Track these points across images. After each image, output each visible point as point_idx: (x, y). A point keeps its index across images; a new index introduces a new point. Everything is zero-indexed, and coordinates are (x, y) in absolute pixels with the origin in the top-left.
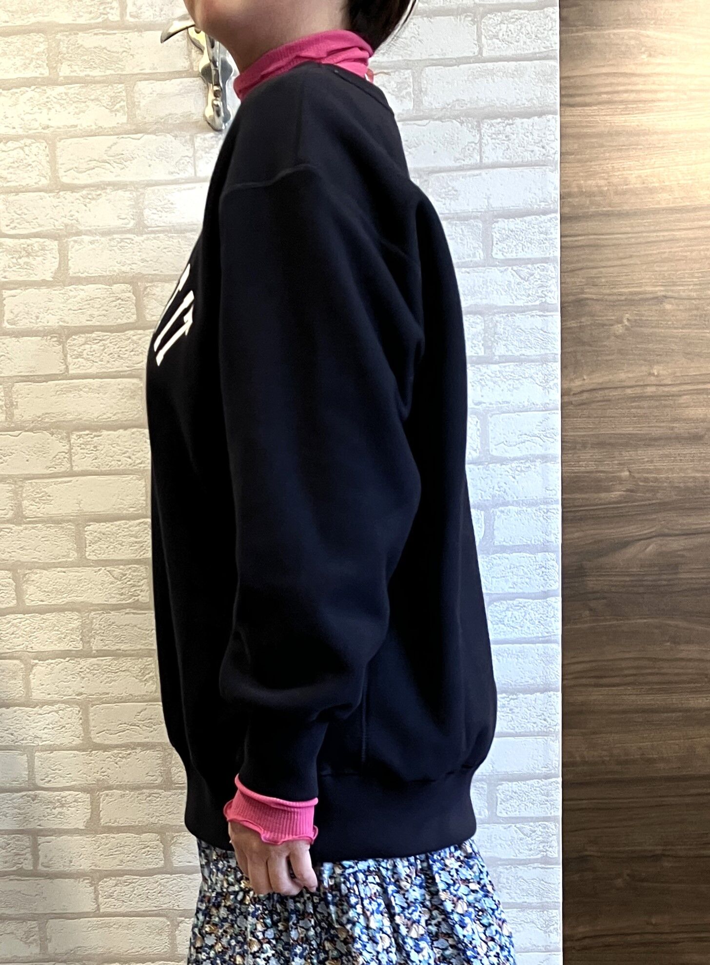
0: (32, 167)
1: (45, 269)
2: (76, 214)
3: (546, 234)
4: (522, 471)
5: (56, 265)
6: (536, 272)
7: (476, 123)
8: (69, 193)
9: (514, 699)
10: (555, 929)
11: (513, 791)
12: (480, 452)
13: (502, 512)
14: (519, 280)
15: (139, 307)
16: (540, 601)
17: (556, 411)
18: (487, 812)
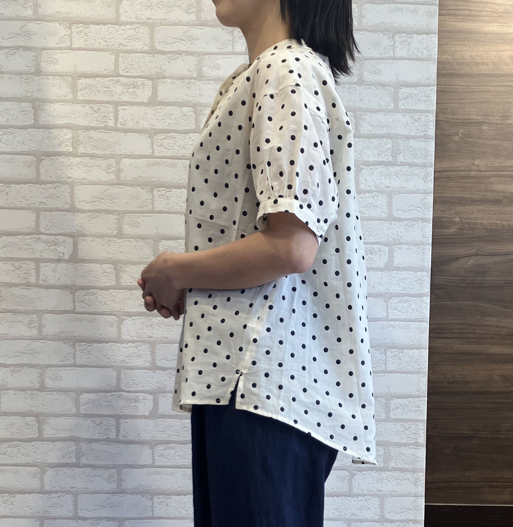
0: (140, 40)
1: (145, 95)
2: (164, 67)
3: (429, 97)
4: (410, 226)
5: (150, 95)
6: (422, 117)
7: (392, 35)
8: (160, 55)
9: (401, 352)
10: (421, 484)
11: (399, 404)
12: (387, 214)
13: (398, 248)
14: (412, 121)
15: (197, 120)
16: (418, 298)
17: (430, 194)
18: (384, 415)
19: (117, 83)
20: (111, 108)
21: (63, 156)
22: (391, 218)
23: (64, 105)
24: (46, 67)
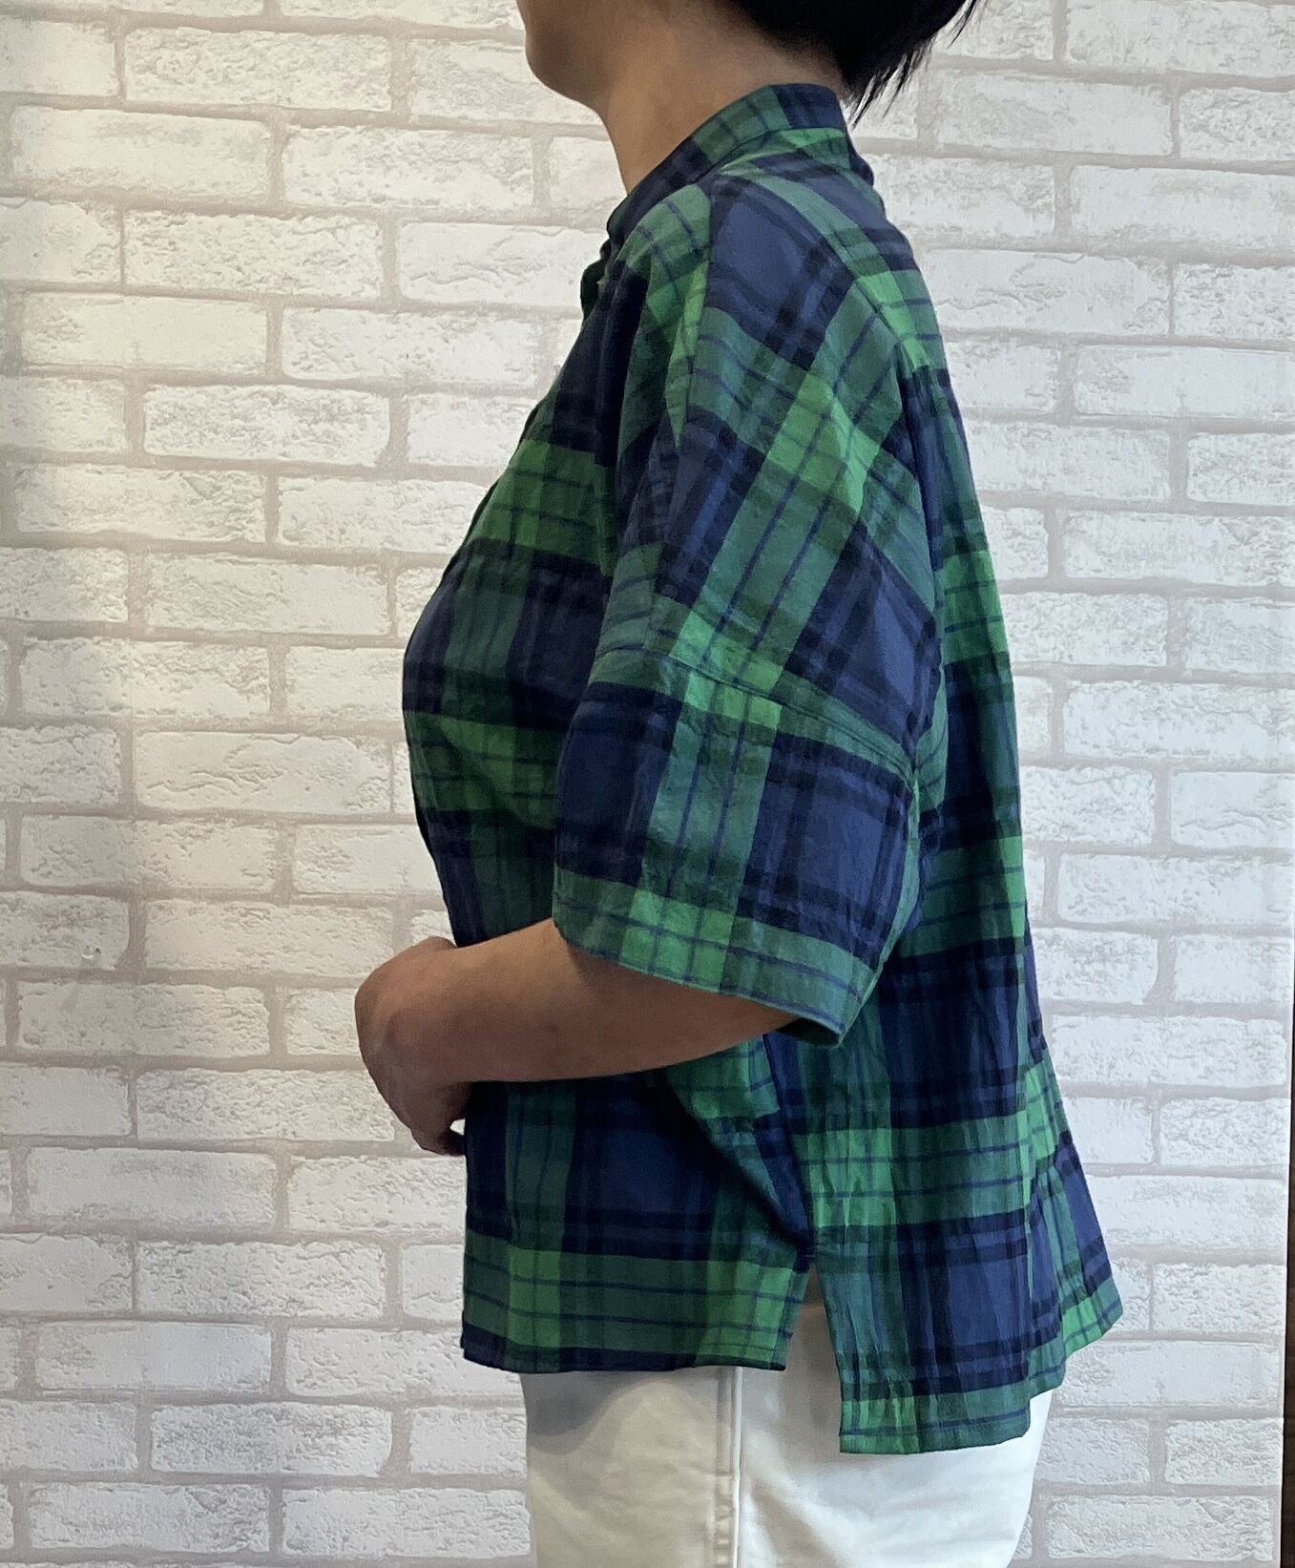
0: (350, 266)
1: (365, 443)
2: (429, 355)
3: (1282, 466)
4: (1226, 874)
5: (384, 444)
6: (1263, 530)
7: (1164, 267)
8: (416, 316)
9: (1201, 1274)
11: (1195, 1438)
12: (1153, 836)
13: (1190, 943)
14: (1232, 541)
16: (1253, 1103)
18: (1147, 1473)
19: (274, 403)
20: (255, 484)
21: (96, 639)
22: (1165, 850)
23: (100, 473)
24: (39, 347)
